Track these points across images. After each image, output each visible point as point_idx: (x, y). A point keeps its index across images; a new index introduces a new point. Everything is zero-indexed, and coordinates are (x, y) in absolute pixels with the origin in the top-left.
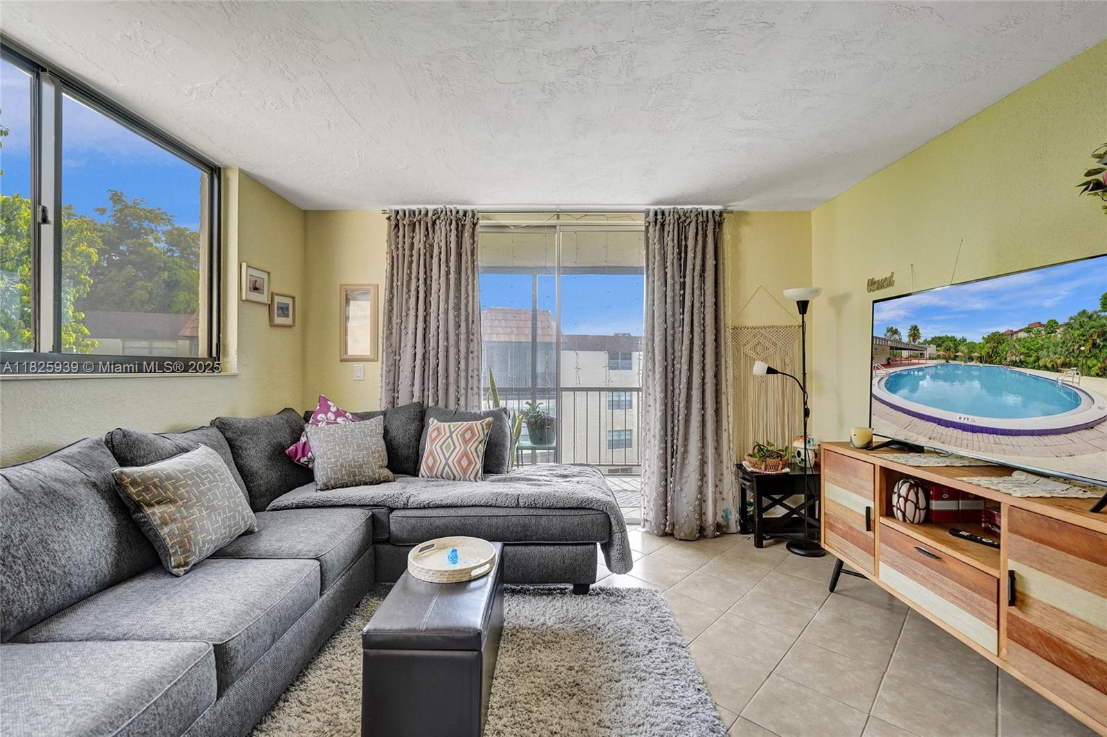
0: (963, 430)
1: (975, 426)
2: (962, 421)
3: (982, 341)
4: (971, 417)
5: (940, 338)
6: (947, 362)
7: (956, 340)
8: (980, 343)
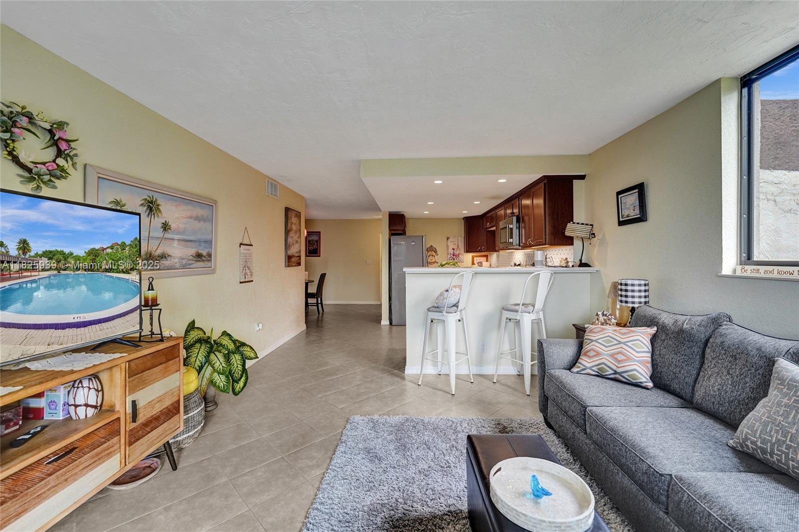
0: (77, 328)
1: (86, 322)
2: (76, 320)
3: (85, 255)
4: (81, 315)
5: (50, 252)
6: (59, 272)
7: (65, 253)
8: (83, 256)
